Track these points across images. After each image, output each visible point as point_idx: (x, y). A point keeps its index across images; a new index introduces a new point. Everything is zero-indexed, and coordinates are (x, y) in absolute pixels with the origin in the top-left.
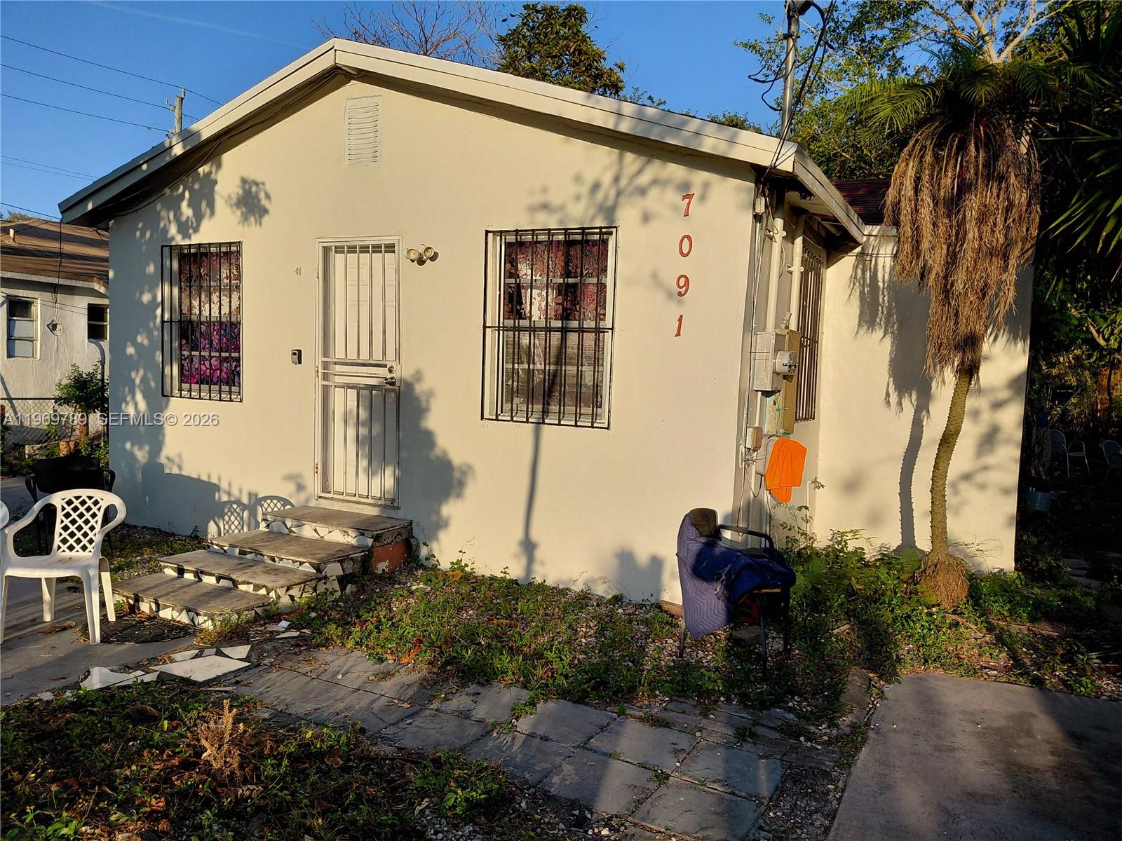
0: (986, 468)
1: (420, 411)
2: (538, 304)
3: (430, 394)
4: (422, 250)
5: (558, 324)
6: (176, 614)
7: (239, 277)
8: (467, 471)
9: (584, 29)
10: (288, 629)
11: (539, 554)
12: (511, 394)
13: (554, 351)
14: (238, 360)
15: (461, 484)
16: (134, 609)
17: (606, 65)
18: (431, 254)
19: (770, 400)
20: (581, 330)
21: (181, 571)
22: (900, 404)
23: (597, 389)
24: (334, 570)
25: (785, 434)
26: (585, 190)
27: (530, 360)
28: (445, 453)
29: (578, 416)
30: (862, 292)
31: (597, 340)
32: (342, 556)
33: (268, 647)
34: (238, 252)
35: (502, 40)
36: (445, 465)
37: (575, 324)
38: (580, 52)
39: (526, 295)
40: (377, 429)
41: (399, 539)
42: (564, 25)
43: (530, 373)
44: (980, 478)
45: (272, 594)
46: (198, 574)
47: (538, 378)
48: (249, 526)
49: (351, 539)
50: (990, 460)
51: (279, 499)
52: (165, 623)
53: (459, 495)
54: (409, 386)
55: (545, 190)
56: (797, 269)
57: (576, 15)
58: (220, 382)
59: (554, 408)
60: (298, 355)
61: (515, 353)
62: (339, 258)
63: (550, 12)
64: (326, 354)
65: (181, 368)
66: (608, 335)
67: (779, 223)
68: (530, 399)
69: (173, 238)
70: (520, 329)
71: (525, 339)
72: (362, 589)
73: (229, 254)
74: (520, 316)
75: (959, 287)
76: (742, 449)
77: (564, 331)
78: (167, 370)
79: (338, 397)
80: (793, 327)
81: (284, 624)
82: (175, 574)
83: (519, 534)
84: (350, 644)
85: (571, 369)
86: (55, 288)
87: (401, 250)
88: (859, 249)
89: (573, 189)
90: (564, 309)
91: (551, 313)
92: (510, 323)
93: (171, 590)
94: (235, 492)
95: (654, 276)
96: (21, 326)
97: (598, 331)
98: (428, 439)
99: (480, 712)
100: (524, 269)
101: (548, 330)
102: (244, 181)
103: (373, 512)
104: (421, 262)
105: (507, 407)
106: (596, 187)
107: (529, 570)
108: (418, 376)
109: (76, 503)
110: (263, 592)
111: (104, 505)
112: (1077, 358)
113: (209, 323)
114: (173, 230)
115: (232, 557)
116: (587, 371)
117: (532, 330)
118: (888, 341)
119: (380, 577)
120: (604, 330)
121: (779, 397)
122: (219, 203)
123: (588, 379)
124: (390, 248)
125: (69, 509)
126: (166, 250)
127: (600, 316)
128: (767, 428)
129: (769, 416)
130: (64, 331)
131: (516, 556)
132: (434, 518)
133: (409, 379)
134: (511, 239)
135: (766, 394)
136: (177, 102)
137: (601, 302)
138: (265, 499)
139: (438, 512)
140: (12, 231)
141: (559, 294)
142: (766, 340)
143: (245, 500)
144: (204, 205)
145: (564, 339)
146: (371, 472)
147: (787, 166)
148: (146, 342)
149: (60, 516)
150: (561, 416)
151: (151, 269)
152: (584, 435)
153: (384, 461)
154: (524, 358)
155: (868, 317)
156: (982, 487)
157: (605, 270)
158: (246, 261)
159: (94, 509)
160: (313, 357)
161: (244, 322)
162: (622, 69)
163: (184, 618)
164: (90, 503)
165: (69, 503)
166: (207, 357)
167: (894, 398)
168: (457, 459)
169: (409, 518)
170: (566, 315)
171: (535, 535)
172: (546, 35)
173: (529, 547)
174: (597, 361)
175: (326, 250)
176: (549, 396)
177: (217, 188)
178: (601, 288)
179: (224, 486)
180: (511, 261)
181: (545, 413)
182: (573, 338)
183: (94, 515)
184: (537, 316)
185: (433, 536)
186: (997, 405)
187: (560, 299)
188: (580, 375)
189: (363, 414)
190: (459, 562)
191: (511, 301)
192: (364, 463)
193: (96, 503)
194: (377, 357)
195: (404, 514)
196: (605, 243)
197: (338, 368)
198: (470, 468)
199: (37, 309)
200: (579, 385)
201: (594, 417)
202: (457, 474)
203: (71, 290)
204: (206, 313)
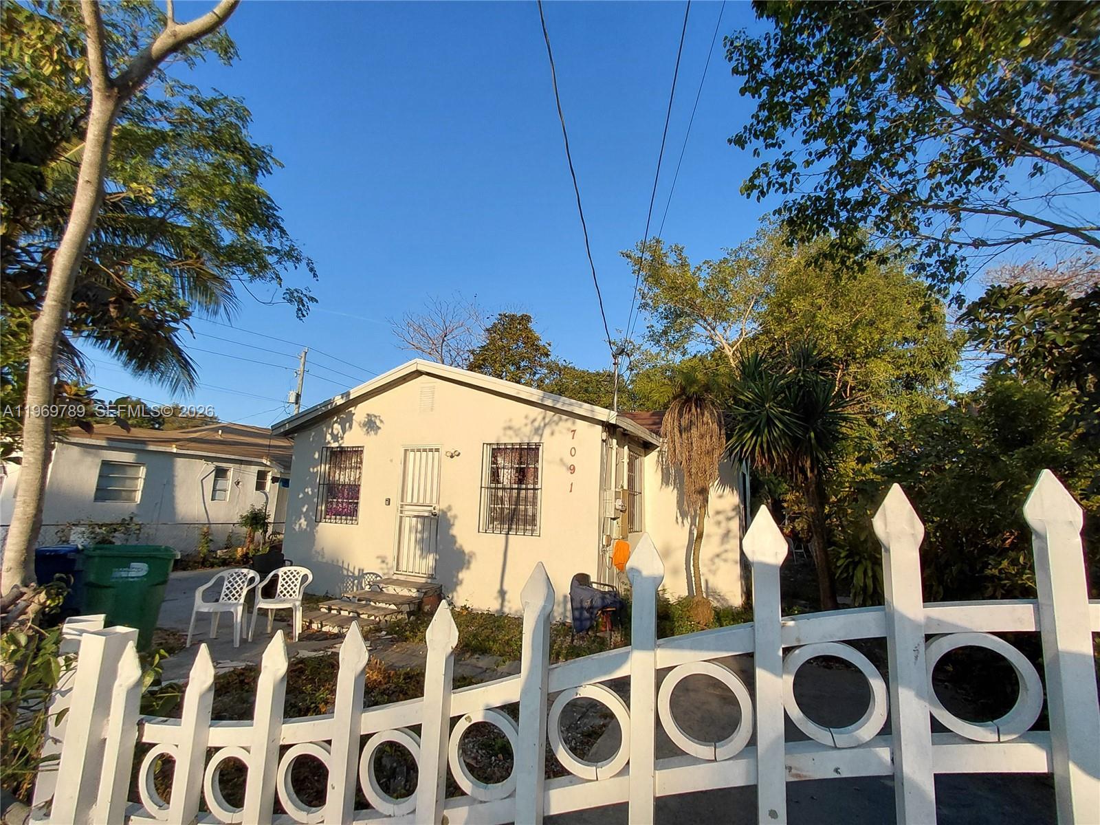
0: (726, 551)
1: (450, 526)
2: (507, 476)
3: (455, 517)
4: (453, 452)
5: (516, 486)
6: (331, 628)
7: (361, 462)
8: (472, 555)
9: (530, 325)
10: (386, 635)
11: (507, 597)
12: (492, 520)
13: (514, 499)
14: (357, 503)
15: (469, 562)
16: (309, 627)
17: (541, 343)
18: (457, 453)
19: (615, 522)
20: (527, 489)
21: (330, 609)
22: (683, 522)
23: (534, 516)
24: (406, 608)
25: (623, 538)
26: (529, 421)
27: (502, 503)
28: (461, 546)
29: (525, 530)
30: (662, 468)
31: (534, 493)
32: (410, 601)
33: (379, 642)
34: (362, 451)
35: (488, 330)
36: (461, 552)
37: (524, 486)
38: (528, 338)
39: (501, 472)
40: (426, 535)
41: (436, 594)
42: (519, 324)
43: (502, 509)
44: (724, 556)
45: (377, 619)
46: (339, 610)
47: (506, 511)
48: (357, 587)
49: (414, 593)
50: (727, 546)
51: (374, 574)
52: (326, 633)
53: (468, 568)
54: (444, 513)
55: (510, 420)
56: (626, 460)
57: (526, 319)
58: (346, 515)
59: (514, 527)
60: (388, 501)
61: (495, 499)
62: (412, 454)
63: (512, 318)
64: (402, 501)
65: (326, 507)
66: (539, 491)
67: (615, 441)
68: (502, 523)
69: (329, 443)
70: (498, 488)
71: (500, 493)
72: (418, 619)
73: (358, 452)
74: (498, 482)
75: (693, 470)
76: (601, 545)
77: (519, 489)
78: (319, 508)
79: (407, 521)
80: (626, 487)
81: (384, 633)
82: (327, 611)
83: (498, 587)
84: (417, 640)
85: (522, 508)
86: (241, 462)
87: (443, 451)
88: (658, 449)
89: (524, 421)
90: (519, 479)
91: (513, 481)
92: (493, 485)
93: (327, 618)
94: (351, 569)
95: (561, 460)
96: (221, 482)
97: (535, 489)
98: (453, 539)
99: (480, 664)
100: (500, 460)
101: (512, 489)
102: (368, 415)
103: (423, 580)
104: (452, 457)
105: (491, 526)
106: (534, 420)
107: (502, 605)
108: (450, 508)
109: (289, 573)
110: (373, 618)
111: (302, 574)
112: (797, 497)
113: (344, 485)
114: (329, 437)
115: (354, 603)
116: (530, 508)
117: (504, 489)
118: (675, 491)
119: (426, 613)
120: (537, 489)
121: (619, 520)
122: (355, 424)
123: (530, 513)
124: (437, 450)
125: (285, 576)
126: (325, 449)
127: (535, 483)
128: (614, 536)
129: (615, 530)
130: (243, 485)
131: (496, 598)
132: (455, 580)
133: (445, 510)
134: (495, 447)
135: (614, 519)
136: (303, 355)
137: (536, 477)
138: (366, 574)
139: (457, 577)
140: (220, 431)
141: (517, 472)
142: (610, 494)
143: (356, 573)
144: (348, 425)
145: (519, 494)
146: (422, 556)
147: (613, 422)
148: (310, 493)
149: (280, 579)
150: (517, 530)
151: (317, 456)
152: (528, 539)
153: (429, 552)
154: (500, 503)
155: (666, 480)
156: (725, 560)
157: (538, 462)
158: (365, 456)
159: (297, 576)
160: (396, 502)
161: (362, 485)
162: (550, 345)
163: (336, 630)
164: (295, 573)
165: (285, 573)
166: (340, 502)
167: (680, 519)
168: (467, 549)
169: (440, 584)
170: (520, 482)
171: (505, 588)
172: (510, 329)
173: (502, 593)
174: (534, 504)
175: (406, 451)
176: (512, 521)
177: (354, 417)
178: (536, 469)
179: (346, 566)
180: (494, 456)
181: (510, 529)
182: (523, 492)
183: (297, 579)
184: (506, 483)
185: (454, 589)
186: (729, 519)
187: (517, 475)
188: (526, 510)
189: (420, 527)
190: (465, 606)
191: (494, 475)
192: (418, 553)
193: (298, 573)
194: (428, 502)
195: (438, 582)
196: (538, 449)
197: (407, 507)
198: (474, 554)
199: (230, 474)
200: (526, 515)
201: (533, 531)
202: (467, 557)
203: (250, 463)
204: (342, 480)
